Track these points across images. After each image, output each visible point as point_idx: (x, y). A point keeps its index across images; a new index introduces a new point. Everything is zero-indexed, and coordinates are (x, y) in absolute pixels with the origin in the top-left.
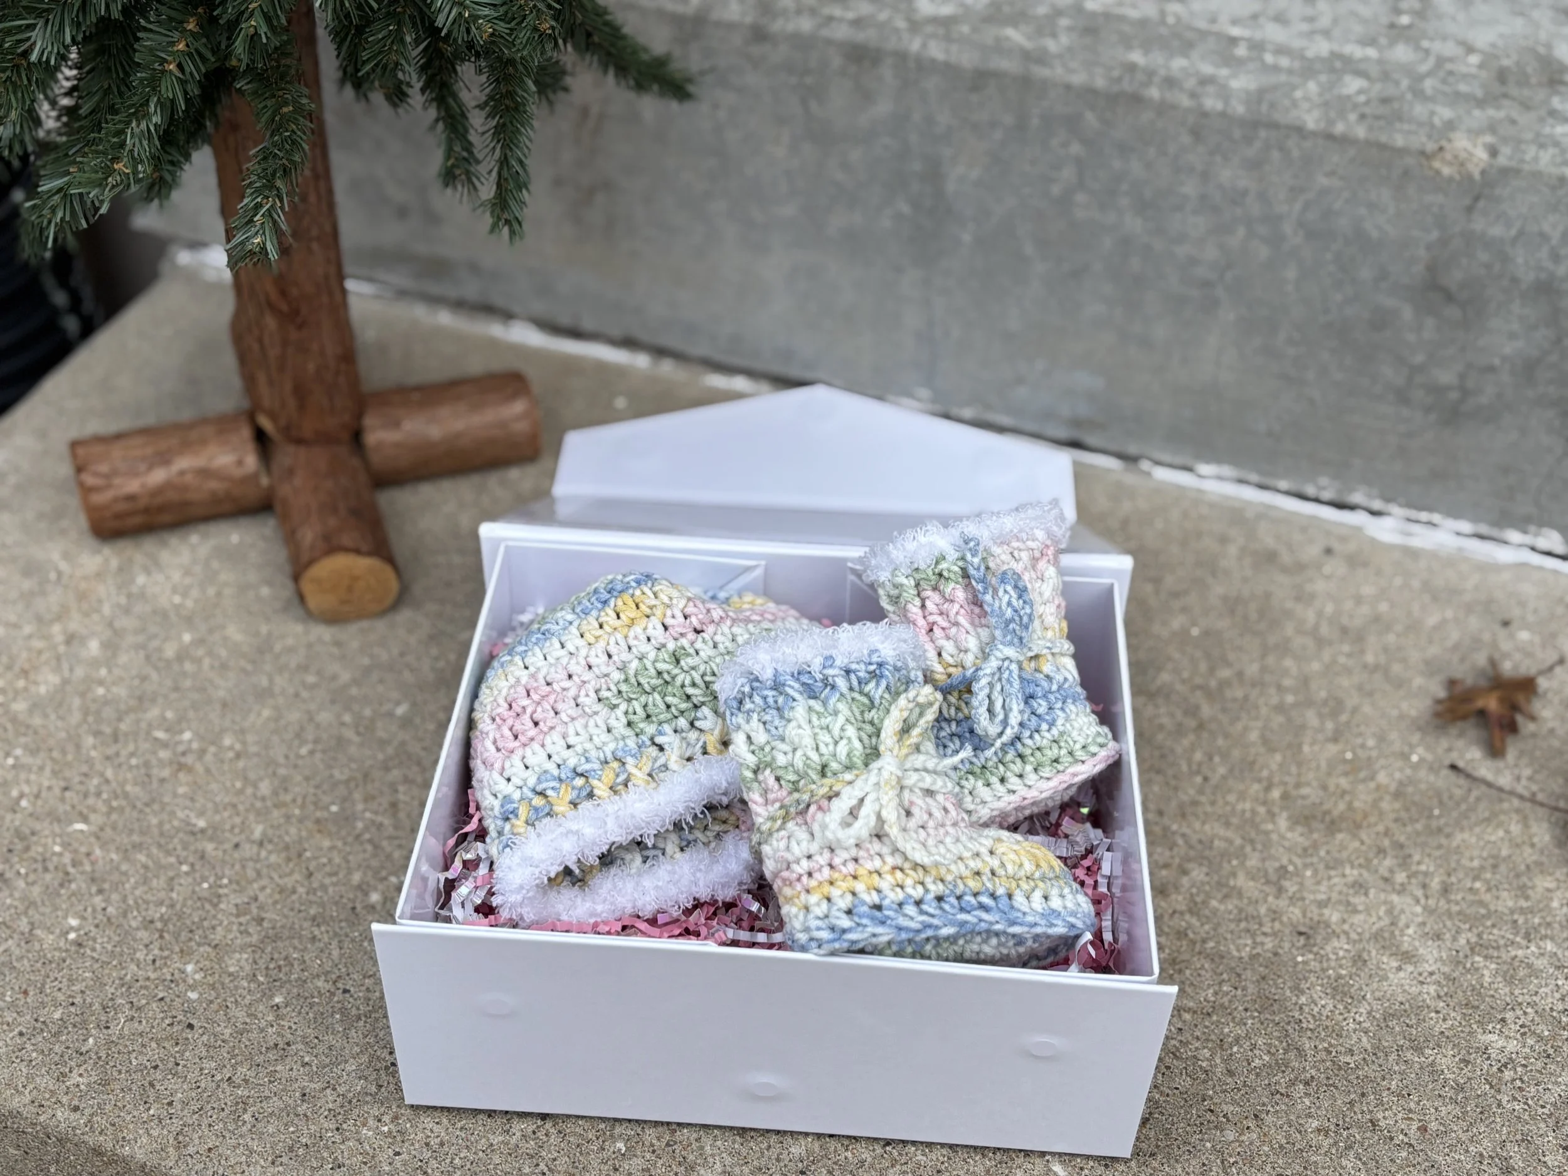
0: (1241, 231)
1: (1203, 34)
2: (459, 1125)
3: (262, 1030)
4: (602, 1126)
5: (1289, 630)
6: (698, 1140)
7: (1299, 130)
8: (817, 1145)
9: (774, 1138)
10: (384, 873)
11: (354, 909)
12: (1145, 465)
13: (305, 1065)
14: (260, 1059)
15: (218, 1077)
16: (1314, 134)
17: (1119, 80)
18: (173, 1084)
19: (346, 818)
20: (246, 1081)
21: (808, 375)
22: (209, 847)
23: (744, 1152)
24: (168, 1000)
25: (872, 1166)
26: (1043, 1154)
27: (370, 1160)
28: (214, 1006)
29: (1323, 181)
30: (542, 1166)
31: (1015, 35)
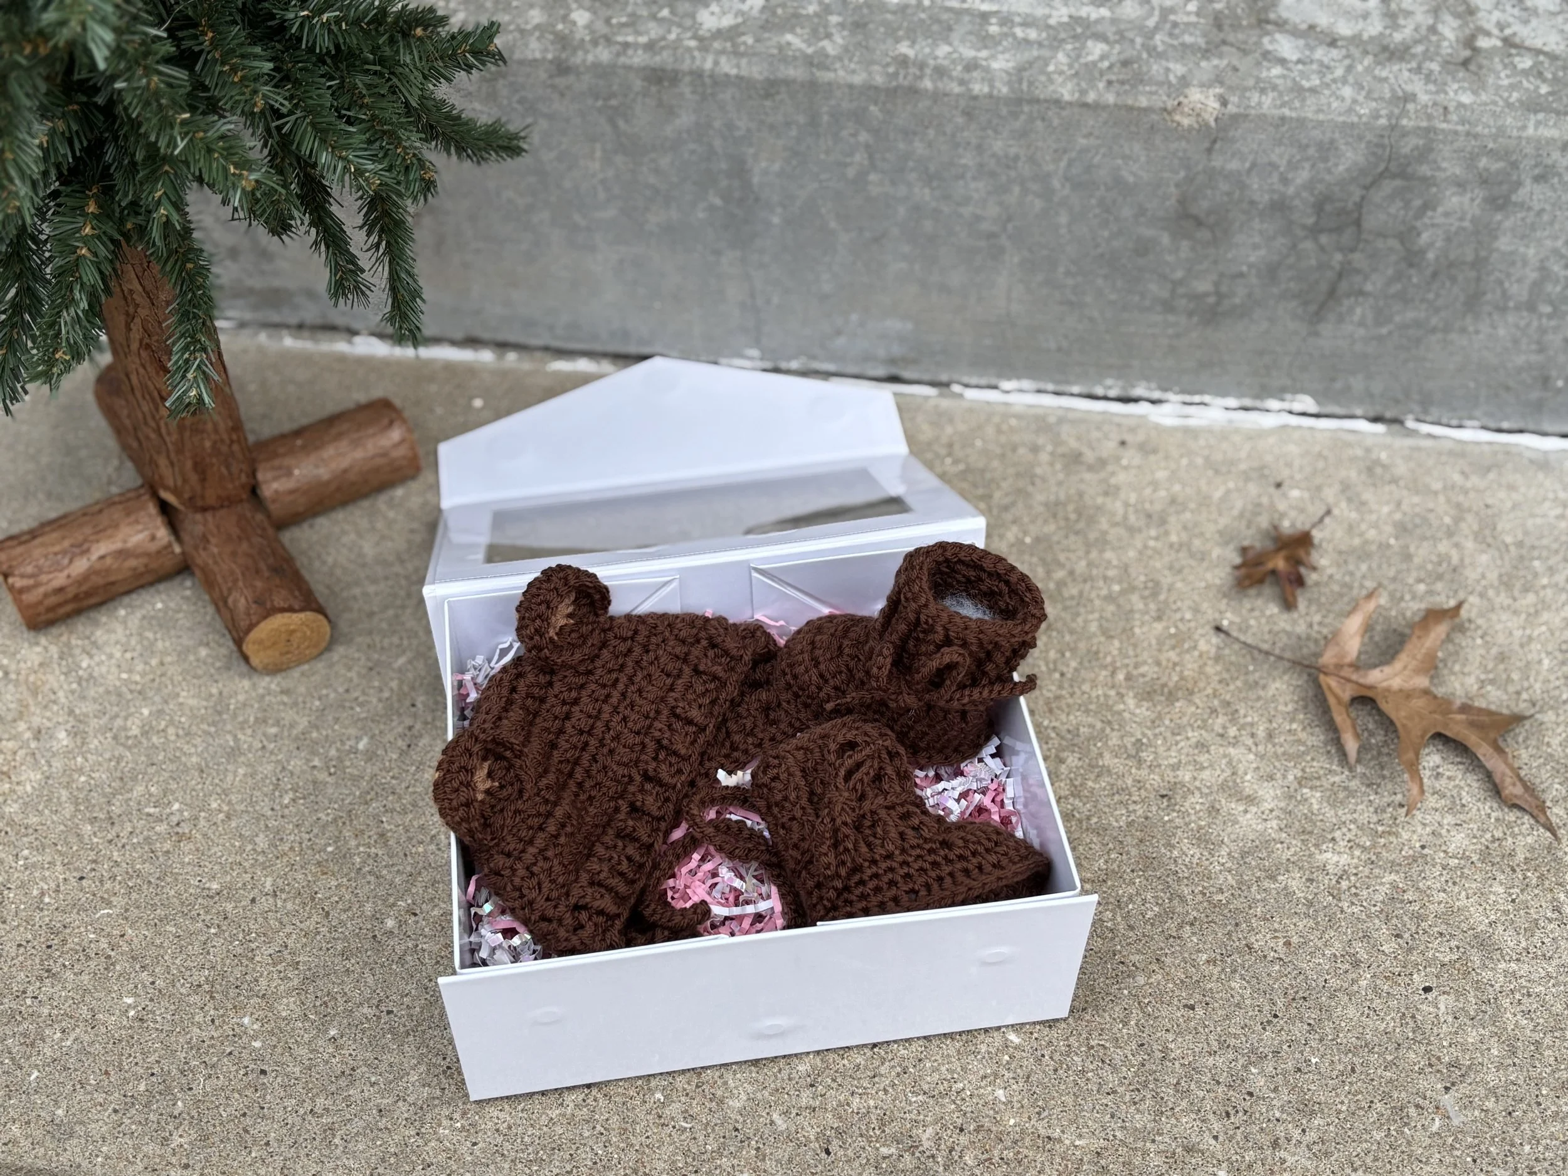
0: (1016, 190)
2: (520, 1108)
3: (327, 1062)
4: (640, 1082)
5: (1104, 524)
6: (721, 1077)
7: (1058, 102)
8: (818, 1059)
9: (782, 1062)
10: (391, 900)
11: (375, 937)
12: (956, 388)
13: (373, 1085)
14: (333, 1088)
15: (301, 1111)
16: (1070, 104)
17: (896, 75)
18: (263, 1126)
19: (342, 856)
20: (327, 1110)
21: (645, 350)
22: (229, 907)
23: (761, 1079)
24: (236, 1053)
25: (866, 1068)
26: (999, 1028)
27: (452, 1154)
28: (279, 1050)
29: (1083, 141)
30: (599, 1127)
31: (795, 40)
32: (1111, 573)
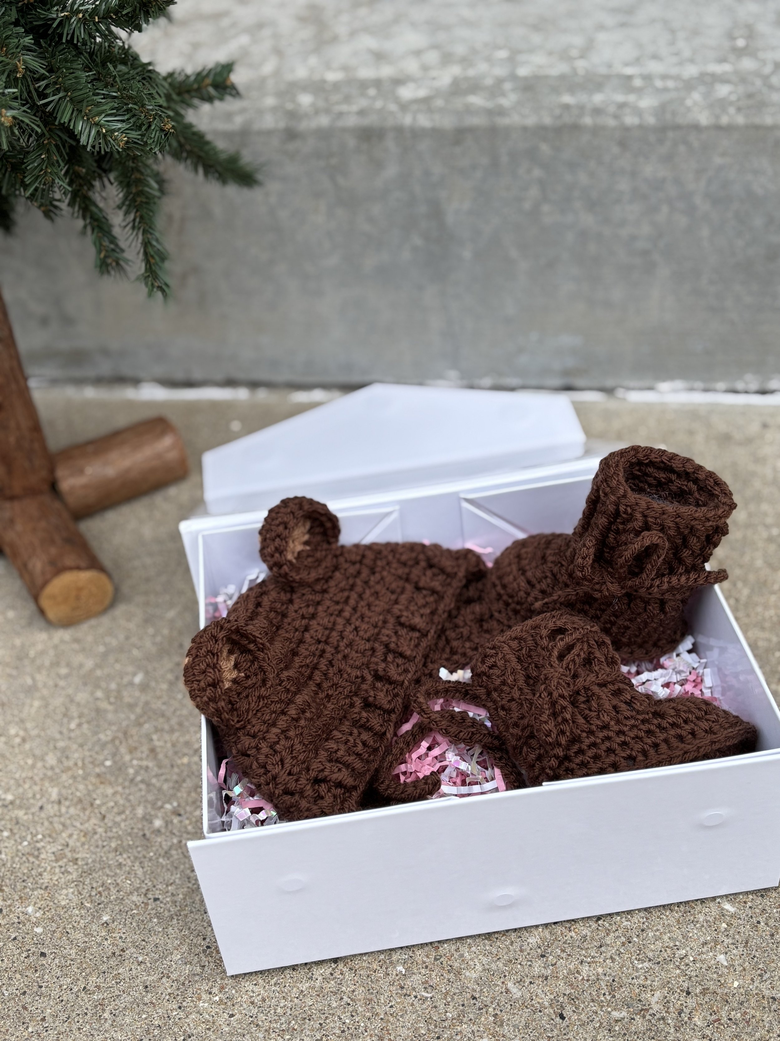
0: (665, 209)
1: (608, 77)
2: (273, 982)
3: (100, 945)
4: (382, 957)
5: (757, 484)
6: (457, 950)
7: (696, 127)
8: (547, 932)
9: (513, 935)
10: (159, 803)
11: (144, 835)
12: (620, 393)
13: (140, 963)
14: (104, 967)
15: (75, 989)
16: (707, 128)
17: (560, 117)
18: (40, 1003)
19: (120, 768)
20: (98, 987)
21: (366, 378)
22: (20, 813)
23: (494, 950)
24: (20, 938)
25: (592, 939)
26: (714, 899)
27: (211, 1026)
28: (57, 935)
29: (718, 160)
30: (346, 999)
31: (476, 100)
32: (769, 520)
